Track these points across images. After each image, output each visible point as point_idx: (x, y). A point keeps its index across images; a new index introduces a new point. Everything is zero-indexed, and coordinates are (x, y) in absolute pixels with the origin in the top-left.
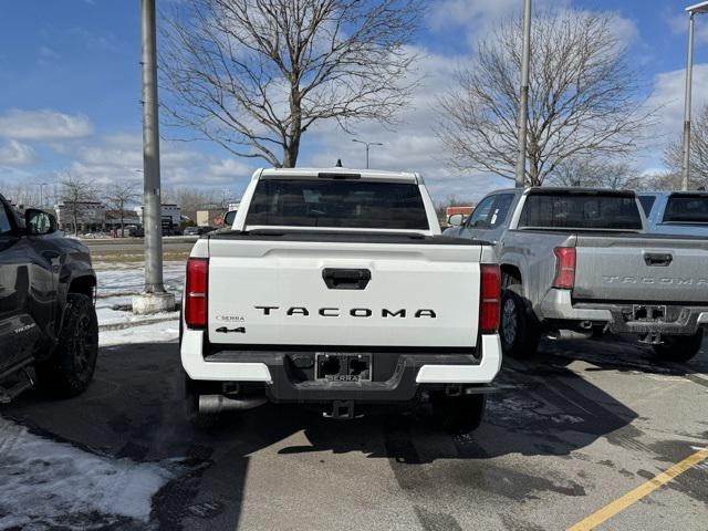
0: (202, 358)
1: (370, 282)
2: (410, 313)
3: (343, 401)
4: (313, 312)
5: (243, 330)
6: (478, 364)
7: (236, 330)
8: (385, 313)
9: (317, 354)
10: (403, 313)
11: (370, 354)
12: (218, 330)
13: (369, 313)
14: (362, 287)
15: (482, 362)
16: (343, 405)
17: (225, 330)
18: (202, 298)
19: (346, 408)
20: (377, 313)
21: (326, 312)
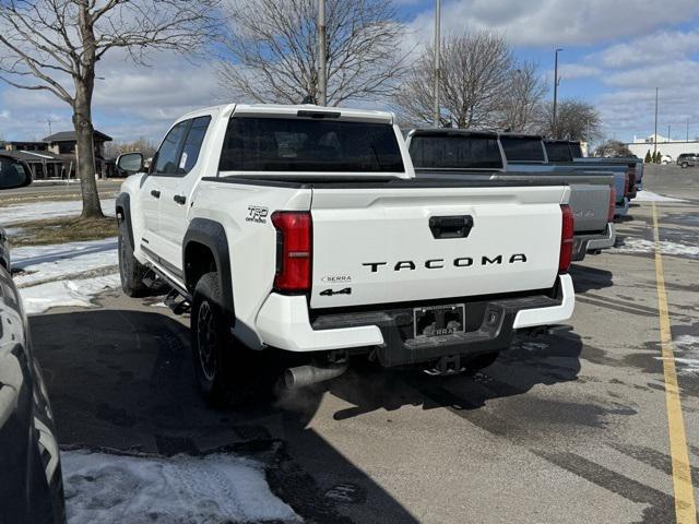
0: (309, 326)
1: (473, 229)
2: (506, 259)
3: (451, 357)
4: (420, 265)
5: (348, 291)
6: (560, 304)
7: (342, 292)
8: (485, 260)
9: (415, 310)
10: (499, 259)
11: (463, 305)
12: (322, 294)
13: (471, 262)
14: (466, 235)
15: (564, 302)
16: (450, 360)
17: (329, 292)
18: (305, 258)
19: (453, 363)
20: (477, 261)
21: (432, 264)
